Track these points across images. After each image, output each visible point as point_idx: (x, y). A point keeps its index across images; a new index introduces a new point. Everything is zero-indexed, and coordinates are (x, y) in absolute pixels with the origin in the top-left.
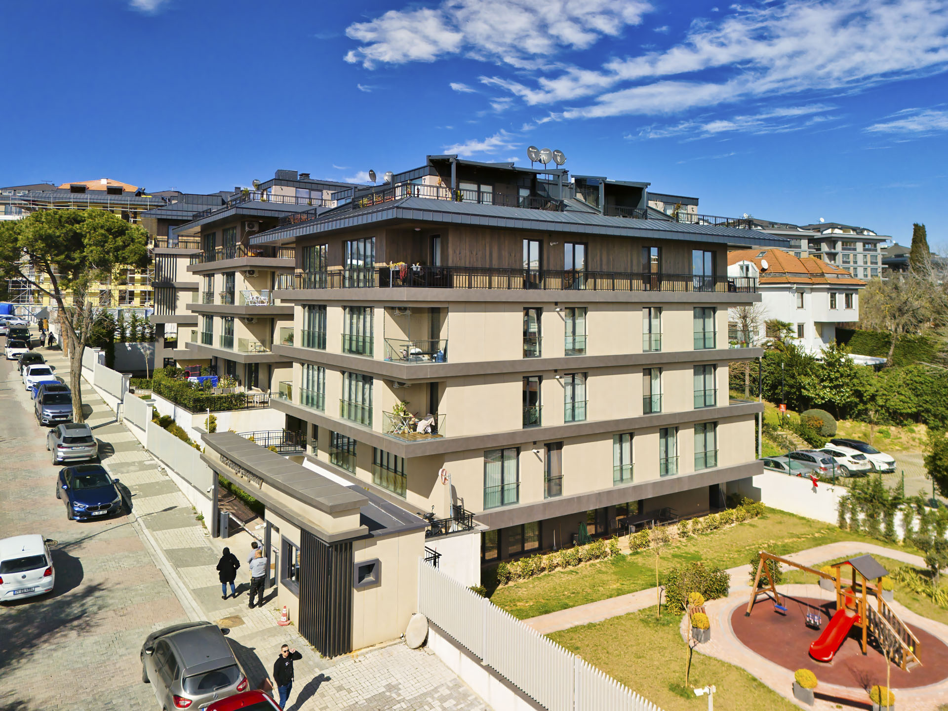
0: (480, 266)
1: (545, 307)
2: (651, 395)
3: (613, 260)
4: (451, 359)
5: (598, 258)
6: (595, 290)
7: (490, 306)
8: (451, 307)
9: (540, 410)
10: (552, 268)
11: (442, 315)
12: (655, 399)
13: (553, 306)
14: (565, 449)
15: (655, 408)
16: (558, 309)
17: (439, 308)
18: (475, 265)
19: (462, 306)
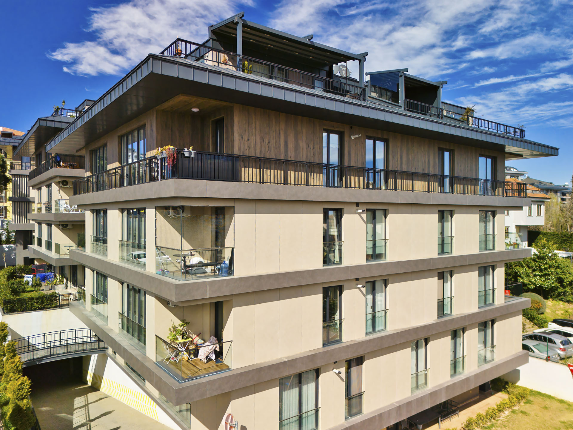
0: (273, 157)
1: (346, 208)
2: (443, 299)
3: (413, 160)
4: (239, 272)
5: (399, 156)
6: (396, 189)
7: (285, 206)
8: (237, 206)
9: (341, 324)
10: (353, 164)
11: (227, 217)
12: (447, 301)
13: (354, 207)
14: (366, 364)
15: (447, 311)
16: (360, 211)
17: (223, 208)
18: (268, 156)
19: (252, 206)
